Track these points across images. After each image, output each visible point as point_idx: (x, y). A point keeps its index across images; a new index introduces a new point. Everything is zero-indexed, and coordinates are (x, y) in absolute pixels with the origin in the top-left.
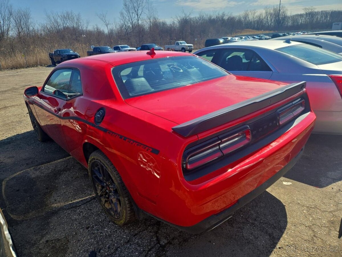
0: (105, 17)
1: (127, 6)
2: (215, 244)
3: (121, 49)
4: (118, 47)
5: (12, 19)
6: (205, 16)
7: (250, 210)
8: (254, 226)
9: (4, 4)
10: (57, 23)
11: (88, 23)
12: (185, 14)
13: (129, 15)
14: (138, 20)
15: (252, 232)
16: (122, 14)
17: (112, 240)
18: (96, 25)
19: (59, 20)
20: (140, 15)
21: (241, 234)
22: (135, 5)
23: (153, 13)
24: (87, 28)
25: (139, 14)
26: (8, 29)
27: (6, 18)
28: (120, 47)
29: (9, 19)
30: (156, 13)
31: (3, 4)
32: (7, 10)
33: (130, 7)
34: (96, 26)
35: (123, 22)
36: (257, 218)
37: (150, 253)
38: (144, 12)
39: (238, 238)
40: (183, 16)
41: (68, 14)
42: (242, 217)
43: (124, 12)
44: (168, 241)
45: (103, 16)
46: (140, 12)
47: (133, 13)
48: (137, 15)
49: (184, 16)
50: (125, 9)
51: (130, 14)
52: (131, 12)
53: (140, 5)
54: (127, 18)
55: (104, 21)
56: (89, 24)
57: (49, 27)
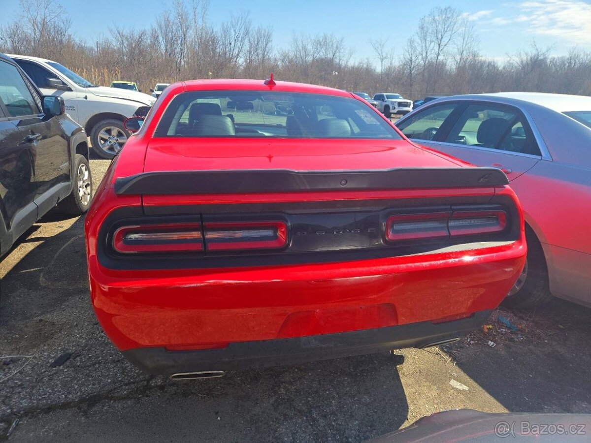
0: (383, 46)
1: (425, 29)
2: (221, 419)
3: (386, 100)
4: (383, 96)
5: (246, 41)
6: (581, 56)
7: (333, 398)
8: (311, 425)
9: (242, 18)
10: (305, 49)
11: (351, 54)
12: (537, 50)
13: (424, 45)
14: (438, 55)
15: (297, 431)
16: (411, 42)
17: (102, 351)
18: (367, 59)
19: (309, 47)
20: (445, 45)
21: (277, 425)
22: (440, 27)
23: (471, 45)
24: (347, 61)
25: (443, 43)
26: (238, 54)
27: (240, 39)
28: (385, 97)
29: (243, 39)
30: (477, 43)
31: (240, 18)
32: (243, 27)
33: (430, 31)
34: (366, 61)
35: (408, 56)
36: (331, 414)
37: (124, 387)
38: (454, 41)
39: (265, 429)
40: (532, 52)
41: (325, 38)
42: (309, 401)
43: (417, 39)
44: (163, 384)
45: (380, 45)
46: (445, 40)
47: (431, 42)
48: (439, 45)
49: (534, 52)
50: (419, 34)
51: (426, 43)
52: (428, 39)
53: (449, 29)
54: (419, 49)
55: (380, 52)
56: (352, 56)
57: (291, 54)
